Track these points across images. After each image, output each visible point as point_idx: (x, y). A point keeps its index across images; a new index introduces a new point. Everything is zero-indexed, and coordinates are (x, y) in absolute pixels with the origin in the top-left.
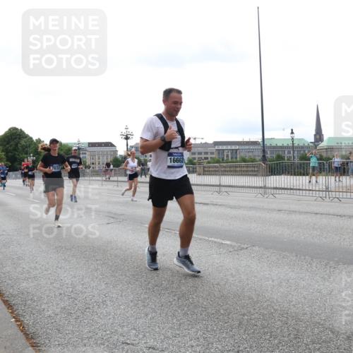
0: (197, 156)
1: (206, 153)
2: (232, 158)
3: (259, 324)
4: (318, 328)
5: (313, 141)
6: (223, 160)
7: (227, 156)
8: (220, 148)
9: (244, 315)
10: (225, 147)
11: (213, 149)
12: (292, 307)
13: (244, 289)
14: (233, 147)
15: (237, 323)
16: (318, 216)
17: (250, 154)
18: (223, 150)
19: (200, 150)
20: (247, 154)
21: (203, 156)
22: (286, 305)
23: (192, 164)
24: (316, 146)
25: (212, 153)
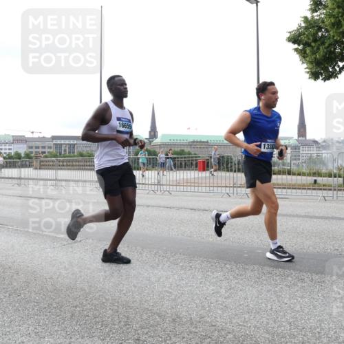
0: (34, 150)
1: (44, 147)
2: (69, 152)
3: (90, 314)
4: (146, 314)
5: (148, 137)
6: (60, 154)
7: (65, 150)
8: (58, 142)
9: (76, 307)
10: (62, 142)
11: (51, 144)
12: (122, 296)
13: (76, 281)
14: (71, 142)
15: (69, 315)
16: (150, 208)
17: (88, 149)
18: (61, 145)
19: (38, 144)
20: (85, 149)
21: (40, 150)
22: (117, 294)
23: (29, 158)
24: (150, 142)
25: (50, 147)
